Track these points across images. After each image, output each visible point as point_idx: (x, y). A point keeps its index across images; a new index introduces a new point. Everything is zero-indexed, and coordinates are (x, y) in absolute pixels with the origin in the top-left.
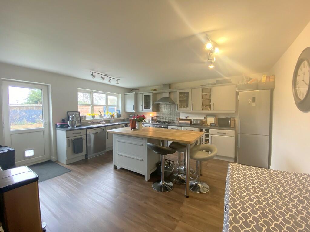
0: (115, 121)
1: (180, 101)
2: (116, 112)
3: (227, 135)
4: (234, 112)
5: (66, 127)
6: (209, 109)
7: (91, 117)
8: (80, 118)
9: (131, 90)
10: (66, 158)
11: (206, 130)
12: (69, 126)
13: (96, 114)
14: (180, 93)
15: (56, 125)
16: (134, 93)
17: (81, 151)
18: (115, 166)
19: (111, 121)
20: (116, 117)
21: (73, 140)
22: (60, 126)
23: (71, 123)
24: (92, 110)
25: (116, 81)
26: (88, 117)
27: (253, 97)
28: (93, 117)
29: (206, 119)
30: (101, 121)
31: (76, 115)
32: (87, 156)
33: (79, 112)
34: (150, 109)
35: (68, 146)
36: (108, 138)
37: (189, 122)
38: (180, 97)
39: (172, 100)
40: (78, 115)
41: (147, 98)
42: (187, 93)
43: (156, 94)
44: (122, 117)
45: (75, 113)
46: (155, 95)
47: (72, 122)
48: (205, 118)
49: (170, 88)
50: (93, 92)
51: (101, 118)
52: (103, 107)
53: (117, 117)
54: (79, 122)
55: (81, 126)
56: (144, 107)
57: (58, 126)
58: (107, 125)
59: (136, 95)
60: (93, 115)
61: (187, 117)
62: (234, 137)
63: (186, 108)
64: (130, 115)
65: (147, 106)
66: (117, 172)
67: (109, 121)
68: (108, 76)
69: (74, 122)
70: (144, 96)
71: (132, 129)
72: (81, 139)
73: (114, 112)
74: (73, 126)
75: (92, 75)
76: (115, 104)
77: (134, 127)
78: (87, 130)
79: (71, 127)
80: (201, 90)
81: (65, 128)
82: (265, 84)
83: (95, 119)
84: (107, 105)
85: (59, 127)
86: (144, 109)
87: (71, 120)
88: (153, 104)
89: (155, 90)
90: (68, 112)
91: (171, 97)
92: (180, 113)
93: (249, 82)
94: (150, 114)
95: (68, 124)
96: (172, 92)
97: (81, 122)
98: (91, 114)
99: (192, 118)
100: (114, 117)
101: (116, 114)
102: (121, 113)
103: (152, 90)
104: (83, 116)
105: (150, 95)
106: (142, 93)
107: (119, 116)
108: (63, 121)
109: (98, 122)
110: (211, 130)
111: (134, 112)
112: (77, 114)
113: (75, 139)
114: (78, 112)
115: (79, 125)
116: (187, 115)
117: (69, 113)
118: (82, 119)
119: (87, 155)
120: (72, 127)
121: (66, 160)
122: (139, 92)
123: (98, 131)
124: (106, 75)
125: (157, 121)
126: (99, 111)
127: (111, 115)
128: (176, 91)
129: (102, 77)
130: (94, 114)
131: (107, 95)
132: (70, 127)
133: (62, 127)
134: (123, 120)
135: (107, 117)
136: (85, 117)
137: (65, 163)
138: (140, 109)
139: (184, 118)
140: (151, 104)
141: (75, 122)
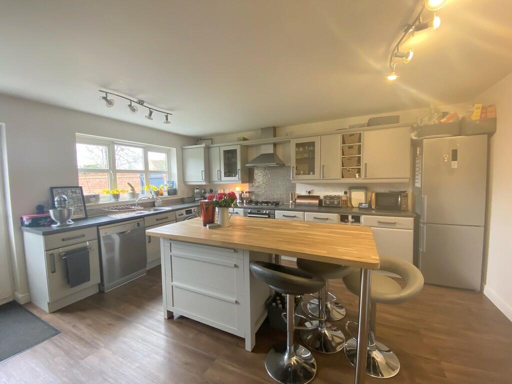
0: (166, 203)
1: (297, 161)
2: (166, 185)
3: (397, 226)
4: (407, 180)
5: (46, 223)
6: (357, 175)
7: (112, 196)
8: (85, 200)
9: (196, 140)
10: (47, 299)
11: (353, 217)
12: (53, 222)
13: (122, 191)
14: (298, 145)
15: (22, 218)
16: (203, 145)
17: (86, 278)
18: (168, 311)
19: (156, 204)
20: (166, 194)
21: (65, 255)
22: (30, 221)
23: (58, 214)
24: (114, 183)
25: (165, 118)
26: (105, 197)
27: (453, 151)
28: (116, 196)
29: (348, 195)
30: (134, 205)
31: (74, 195)
32: (103, 286)
33: (81, 188)
34: (236, 178)
35: (51, 269)
36: (149, 242)
37: (317, 202)
38: (297, 153)
39: (280, 159)
40: (78, 195)
41: (230, 155)
42: (312, 144)
43: (247, 147)
44: (179, 195)
45: (69, 191)
46: (245, 148)
47: (61, 212)
48: (346, 193)
49: (275, 136)
50: (114, 143)
51: (134, 198)
52: (139, 175)
53: (169, 195)
54: (81, 210)
55: (86, 218)
56: (225, 174)
57: (26, 223)
58: (147, 213)
59: (208, 149)
60: (115, 193)
61: (309, 192)
62: (413, 231)
63: (309, 174)
64: (196, 191)
65: (230, 170)
66: (174, 327)
67: (152, 205)
68: (145, 104)
69: (66, 212)
70: (224, 151)
71: (205, 225)
72: (85, 251)
73: (162, 185)
74: (63, 220)
75: (105, 98)
76: (165, 168)
77: (209, 220)
78: (100, 228)
79: (58, 224)
80: (339, 138)
81: (44, 226)
82: (478, 122)
83: (120, 200)
84: (147, 171)
85: (29, 224)
86: (223, 178)
87: (58, 207)
88: (242, 167)
89: (245, 139)
90: (52, 189)
91: (277, 154)
92: (295, 185)
93: (442, 121)
94: (235, 187)
95: (49, 217)
96: (280, 143)
97: (87, 208)
98: (112, 189)
99: (322, 193)
100: (162, 195)
101: (166, 188)
102: (176, 186)
103: (239, 140)
104: (91, 196)
105: (236, 150)
106: (219, 145)
107: (172, 192)
108: (41, 209)
109: (127, 207)
110: (364, 217)
111: (204, 183)
112: (75, 192)
113: (68, 253)
114: (78, 187)
115: (83, 215)
116: (310, 188)
117: (54, 190)
118: (89, 202)
119: (101, 285)
120: (61, 222)
121: (48, 303)
122: (212, 144)
123: (127, 228)
124: (141, 103)
125: (250, 202)
126: (129, 184)
127: (155, 191)
128: (289, 142)
129: (130, 106)
130: (117, 191)
131: (146, 150)
132: (56, 223)
133: (35, 224)
134: (182, 201)
135: (146, 194)
136: (96, 197)
137: (46, 308)
138: (215, 178)
139: (304, 193)
140: (239, 167)
141: (69, 211)
